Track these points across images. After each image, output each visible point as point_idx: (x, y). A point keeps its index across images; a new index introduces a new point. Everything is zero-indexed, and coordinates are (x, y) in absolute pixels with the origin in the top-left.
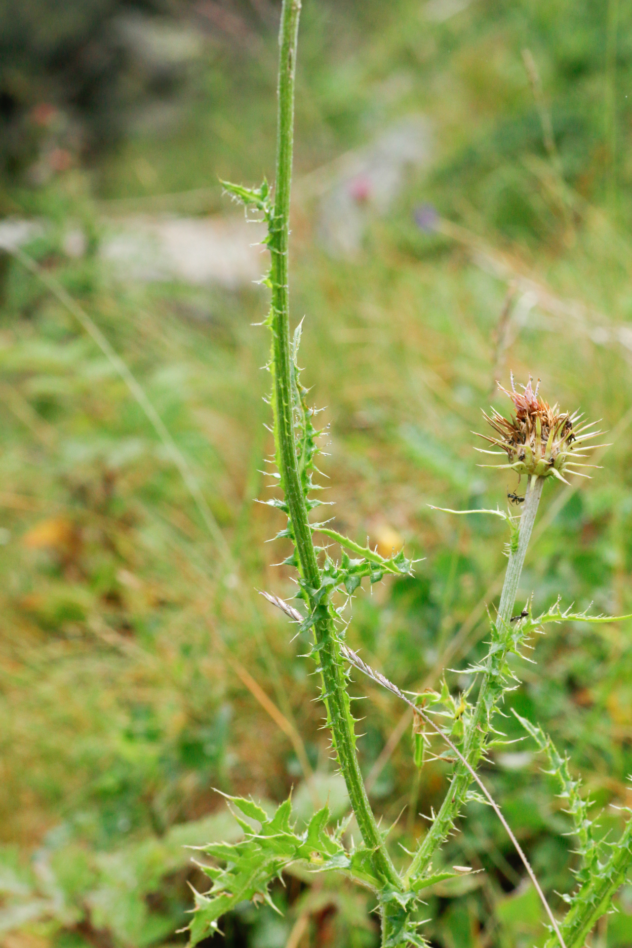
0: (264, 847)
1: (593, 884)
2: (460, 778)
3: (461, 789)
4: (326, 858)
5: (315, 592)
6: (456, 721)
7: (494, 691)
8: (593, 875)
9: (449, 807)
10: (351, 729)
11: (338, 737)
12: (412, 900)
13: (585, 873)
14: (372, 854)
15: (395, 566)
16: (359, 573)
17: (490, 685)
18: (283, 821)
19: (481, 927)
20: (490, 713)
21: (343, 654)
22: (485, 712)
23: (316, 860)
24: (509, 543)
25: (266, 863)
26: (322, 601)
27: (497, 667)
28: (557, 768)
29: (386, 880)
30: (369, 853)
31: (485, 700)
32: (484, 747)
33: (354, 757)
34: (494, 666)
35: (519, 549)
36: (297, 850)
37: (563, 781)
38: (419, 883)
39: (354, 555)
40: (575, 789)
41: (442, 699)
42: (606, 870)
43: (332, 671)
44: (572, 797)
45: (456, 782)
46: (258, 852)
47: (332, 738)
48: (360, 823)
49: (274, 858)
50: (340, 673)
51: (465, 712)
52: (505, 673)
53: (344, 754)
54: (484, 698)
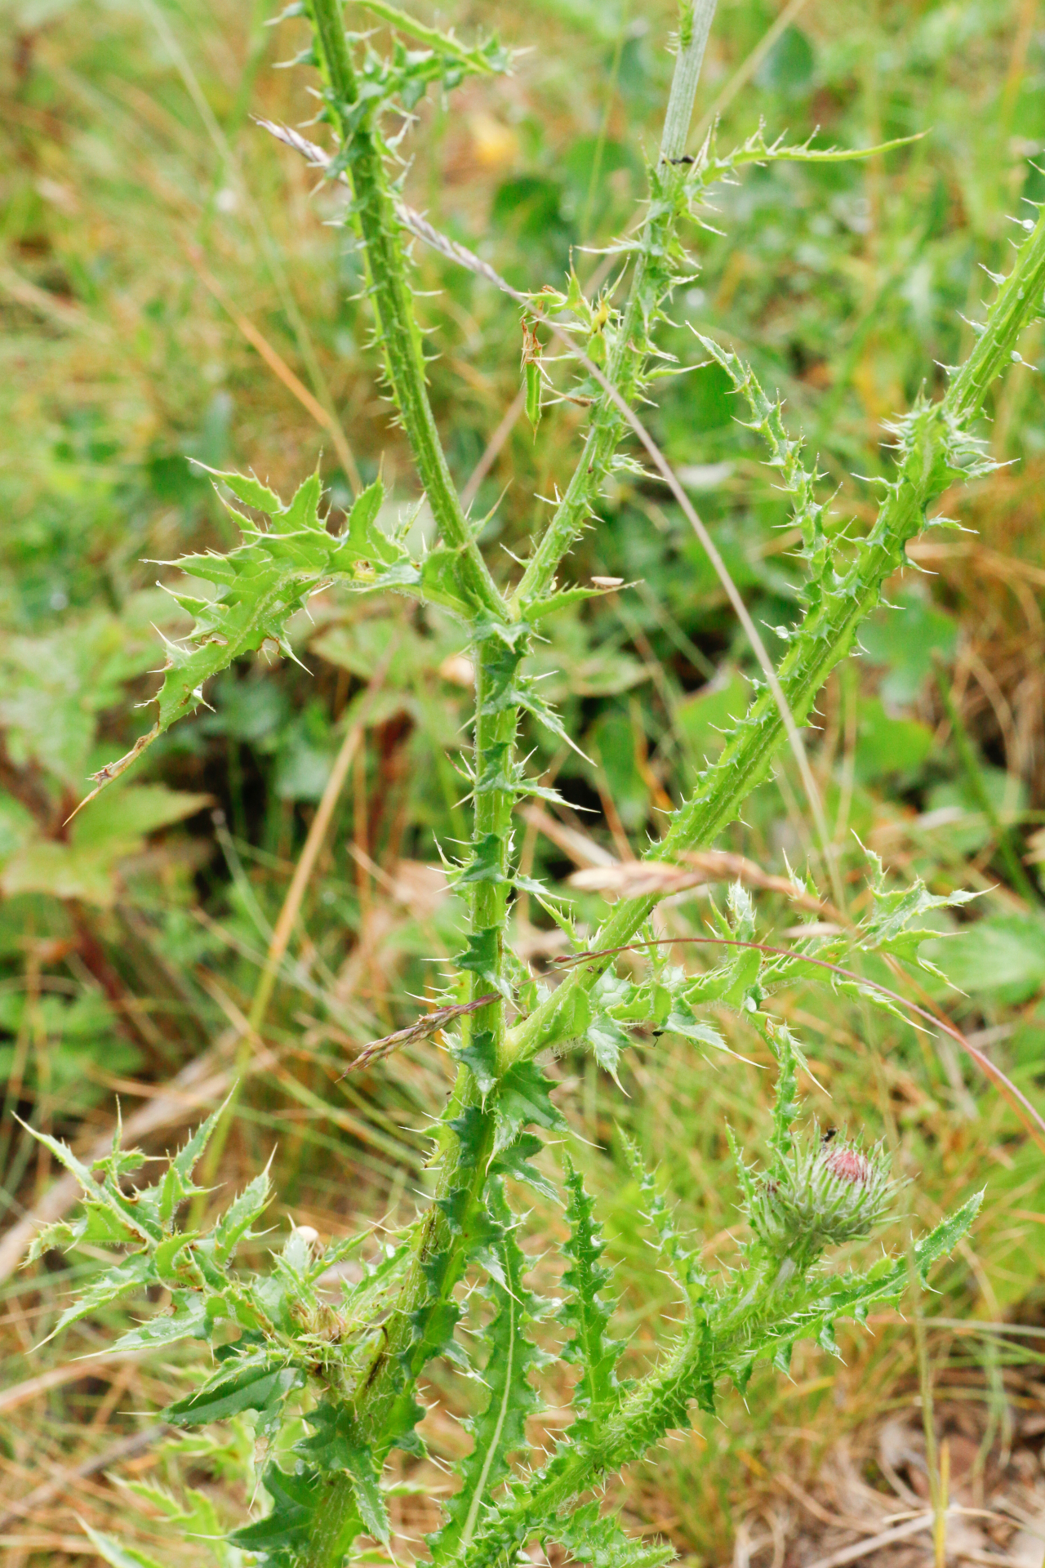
0: (277, 556)
1: (825, 608)
2: (600, 432)
3: (603, 450)
4: (380, 570)
5: (349, 109)
6: (593, 336)
7: (657, 282)
8: (825, 593)
9: (583, 481)
10: (417, 347)
11: (395, 361)
12: (525, 636)
13: (813, 590)
14: (456, 559)
15: (484, 59)
16: (424, 76)
17: (648, 273)
18: (307, 510)
19: (652, 749)
20: (650, 320)
21: (400, 218)
22: (641, 318)
23: (363, 574)
24: (677, 31)
25: (280, 585)
26: (362, 126)
27: (660, 241)
28: (764, 418)
29: (481, 603)
30: (451, 556)
31: (640, 298)
32: (641, 380)
33: (423, 395)
34: (654, 240)
35: (694, 41)
36: (332, 558)
37: (774, 440)
38: (535, 607)
39: (413, 45)
40: (793, 452)
41: (568, 302)
42: (846, 585)
43: (382, 246)
44: (789, 464)
45: (594, 439)
46: (267, 566)
47: (384, 363)
48: (435, 507)
49: (293, 575)
50: (396, 252)
51: (608, 323)
52: (674, 253)
53: (405, 389)
54: (639, 295)
